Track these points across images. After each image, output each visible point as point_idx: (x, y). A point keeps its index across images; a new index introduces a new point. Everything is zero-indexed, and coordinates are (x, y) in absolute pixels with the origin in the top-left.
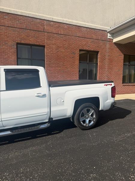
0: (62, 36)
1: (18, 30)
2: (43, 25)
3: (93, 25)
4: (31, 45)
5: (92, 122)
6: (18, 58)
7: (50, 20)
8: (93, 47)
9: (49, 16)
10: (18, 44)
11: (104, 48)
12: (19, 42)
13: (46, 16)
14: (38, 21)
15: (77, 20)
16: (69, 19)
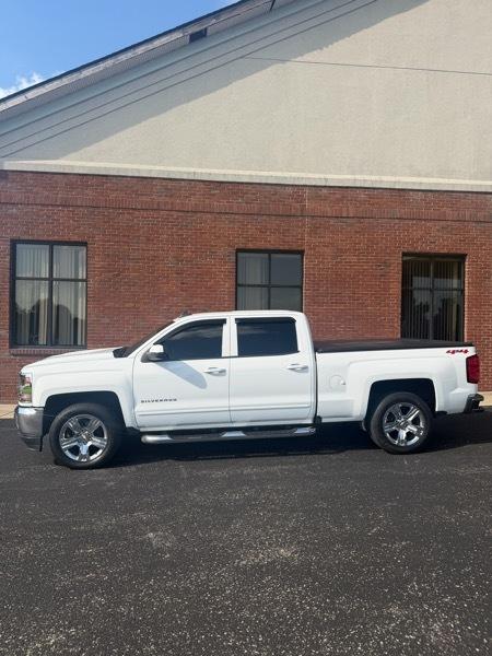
0: (349, 221)
1: (241, 218)
2: (300, 199)
3: (446, 181)
4: (269, 252)
5: (416, 438)
6: (237, 285)
7: (319, 184)
8: (446, 243)
9: (317, 176)
10: (238, 251)
11: (482, 245)
12: (241, 246)
13: (310, 175)
14: (290, 190)
15: (394, 174)
16: (371, 174)
